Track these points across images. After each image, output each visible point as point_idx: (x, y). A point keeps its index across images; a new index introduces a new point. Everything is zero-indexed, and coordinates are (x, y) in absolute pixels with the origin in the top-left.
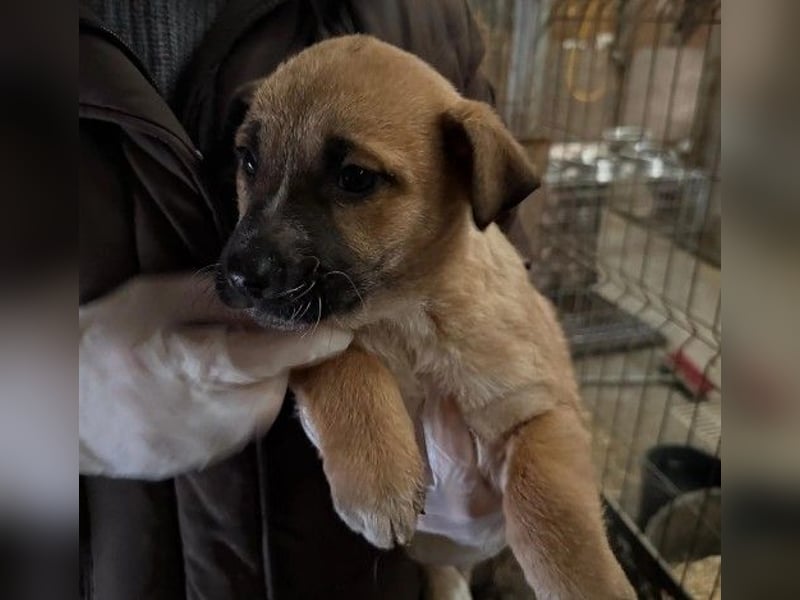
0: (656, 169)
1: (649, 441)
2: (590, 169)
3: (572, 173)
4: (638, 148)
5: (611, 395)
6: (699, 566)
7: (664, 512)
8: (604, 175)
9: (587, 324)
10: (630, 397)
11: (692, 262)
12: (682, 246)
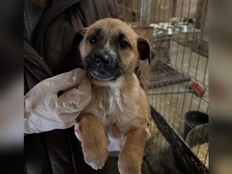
0: (185, 30)
1: (187, 110)
2: (166, 31)
3: (161, 32)
4: (180, 23)
5: (175, 96)
6: (202, 146)
7: (191, 131)
8: (170, 32)
9: (167, 76)
10: (181, 96)
11: (197, 55)
12: (194, 51)
